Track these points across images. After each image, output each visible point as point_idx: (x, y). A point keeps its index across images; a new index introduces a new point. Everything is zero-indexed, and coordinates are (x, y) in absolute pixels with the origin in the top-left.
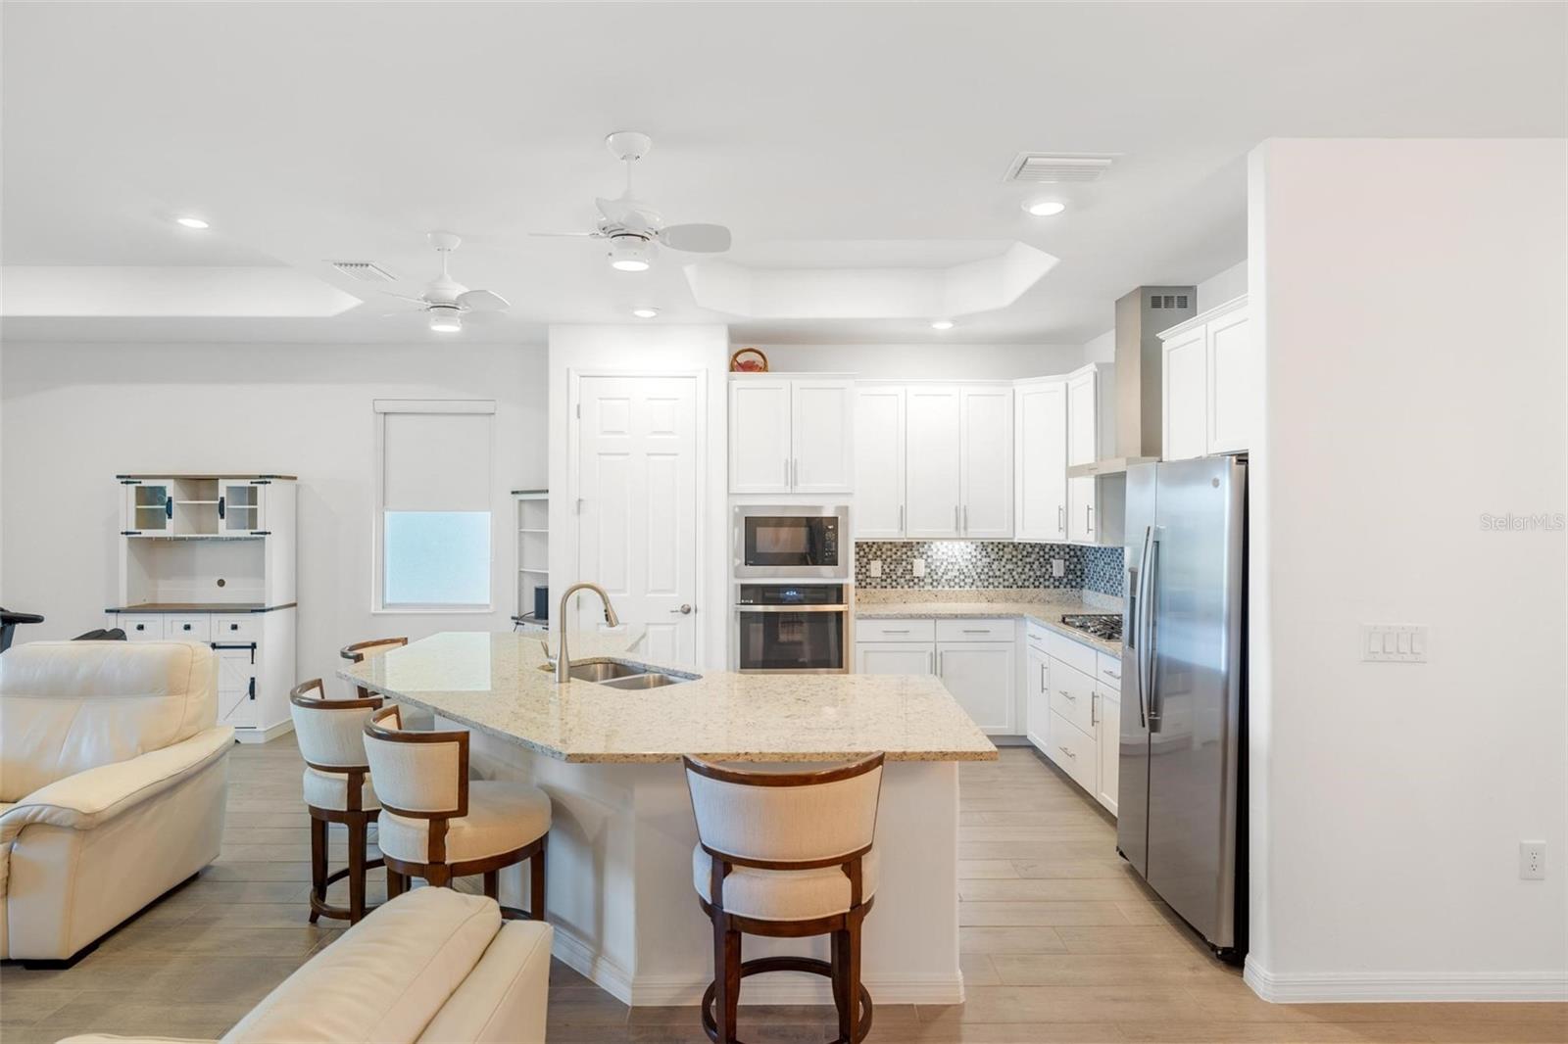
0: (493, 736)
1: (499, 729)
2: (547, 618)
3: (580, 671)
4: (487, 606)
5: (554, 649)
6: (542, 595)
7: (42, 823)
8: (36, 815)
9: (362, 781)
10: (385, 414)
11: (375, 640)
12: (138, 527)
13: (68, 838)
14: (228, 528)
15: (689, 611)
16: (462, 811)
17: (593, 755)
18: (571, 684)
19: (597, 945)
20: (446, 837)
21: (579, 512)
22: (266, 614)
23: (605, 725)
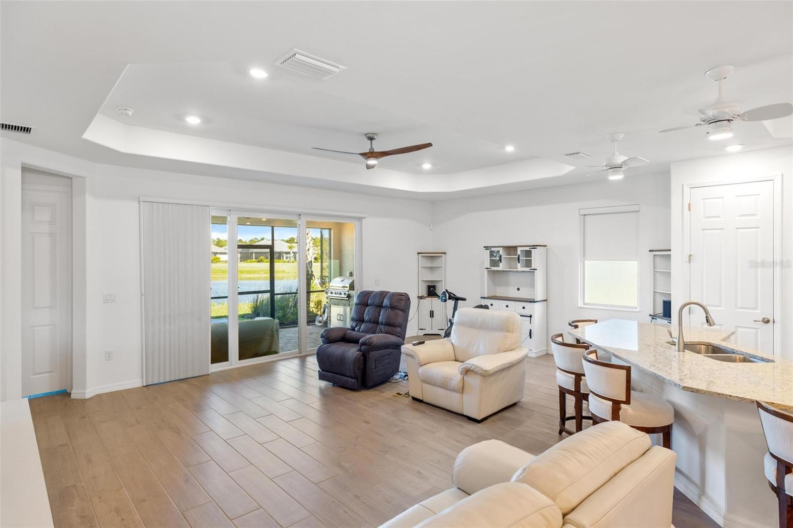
0: (642, 372)
1: (646, 368)
2: (670, 317)
3: (691, 347)
4: (636, 308)
5: (675, 334)
6: (667, 305)
7: (472, 371)
8: (470, 368)
9: (581, 380)
10: (584, 215)
11: (583, 319)
12: (490, 266)
13: (479, 377)
14: (521, 267)
15: (768, 322)
16: (628, 402)
17: (698, 389)
18: (685, 353)
19: (702, 489)
20: (620, 412)
21: (690, 262)
22: (536, 303)
23: (706, 377)
